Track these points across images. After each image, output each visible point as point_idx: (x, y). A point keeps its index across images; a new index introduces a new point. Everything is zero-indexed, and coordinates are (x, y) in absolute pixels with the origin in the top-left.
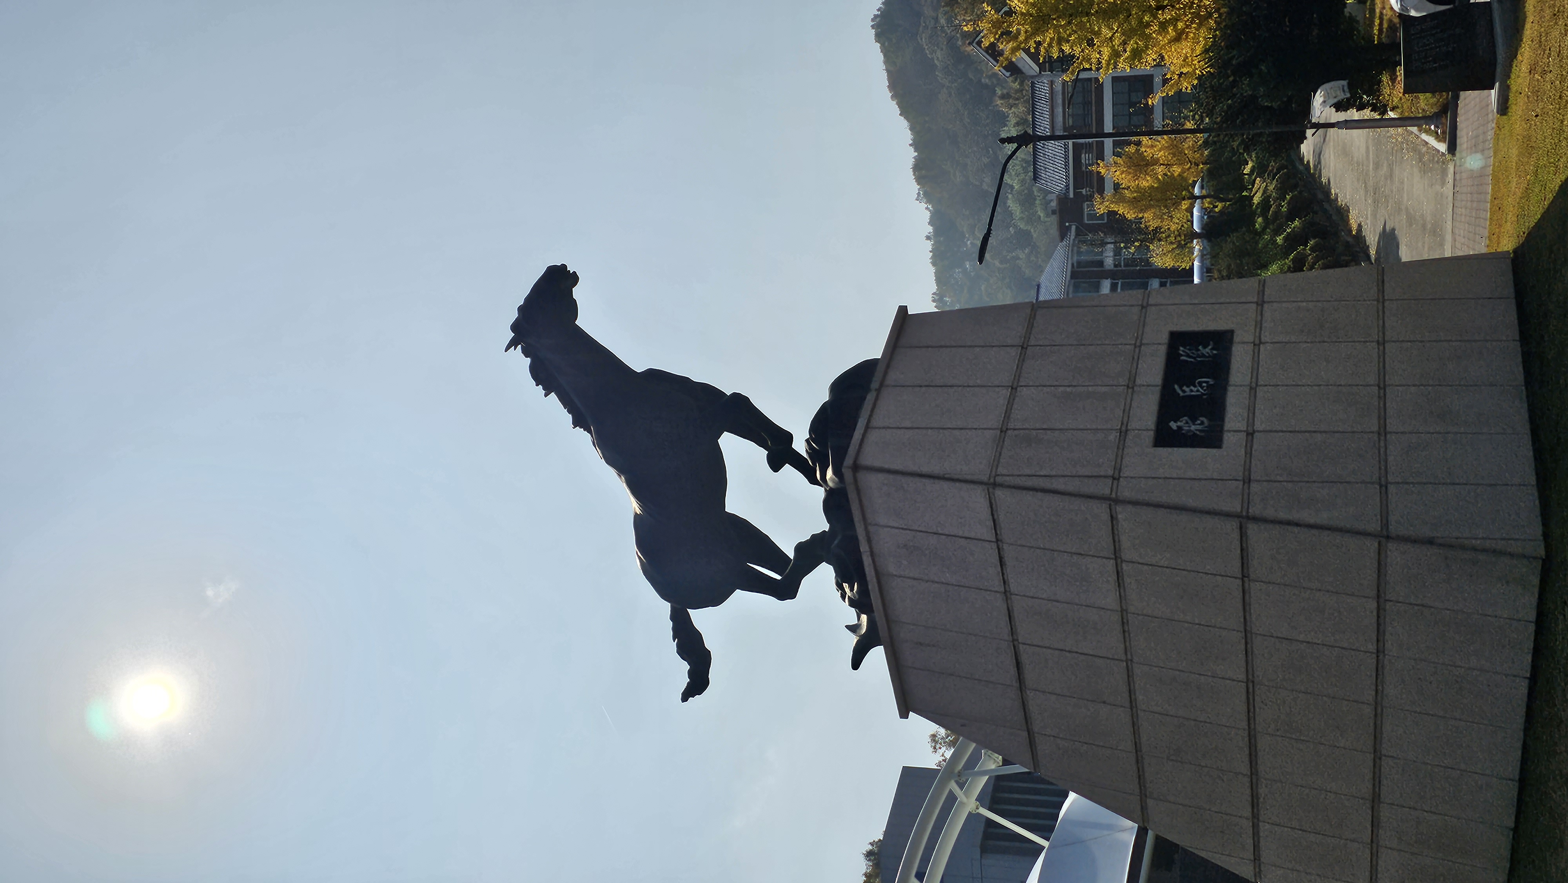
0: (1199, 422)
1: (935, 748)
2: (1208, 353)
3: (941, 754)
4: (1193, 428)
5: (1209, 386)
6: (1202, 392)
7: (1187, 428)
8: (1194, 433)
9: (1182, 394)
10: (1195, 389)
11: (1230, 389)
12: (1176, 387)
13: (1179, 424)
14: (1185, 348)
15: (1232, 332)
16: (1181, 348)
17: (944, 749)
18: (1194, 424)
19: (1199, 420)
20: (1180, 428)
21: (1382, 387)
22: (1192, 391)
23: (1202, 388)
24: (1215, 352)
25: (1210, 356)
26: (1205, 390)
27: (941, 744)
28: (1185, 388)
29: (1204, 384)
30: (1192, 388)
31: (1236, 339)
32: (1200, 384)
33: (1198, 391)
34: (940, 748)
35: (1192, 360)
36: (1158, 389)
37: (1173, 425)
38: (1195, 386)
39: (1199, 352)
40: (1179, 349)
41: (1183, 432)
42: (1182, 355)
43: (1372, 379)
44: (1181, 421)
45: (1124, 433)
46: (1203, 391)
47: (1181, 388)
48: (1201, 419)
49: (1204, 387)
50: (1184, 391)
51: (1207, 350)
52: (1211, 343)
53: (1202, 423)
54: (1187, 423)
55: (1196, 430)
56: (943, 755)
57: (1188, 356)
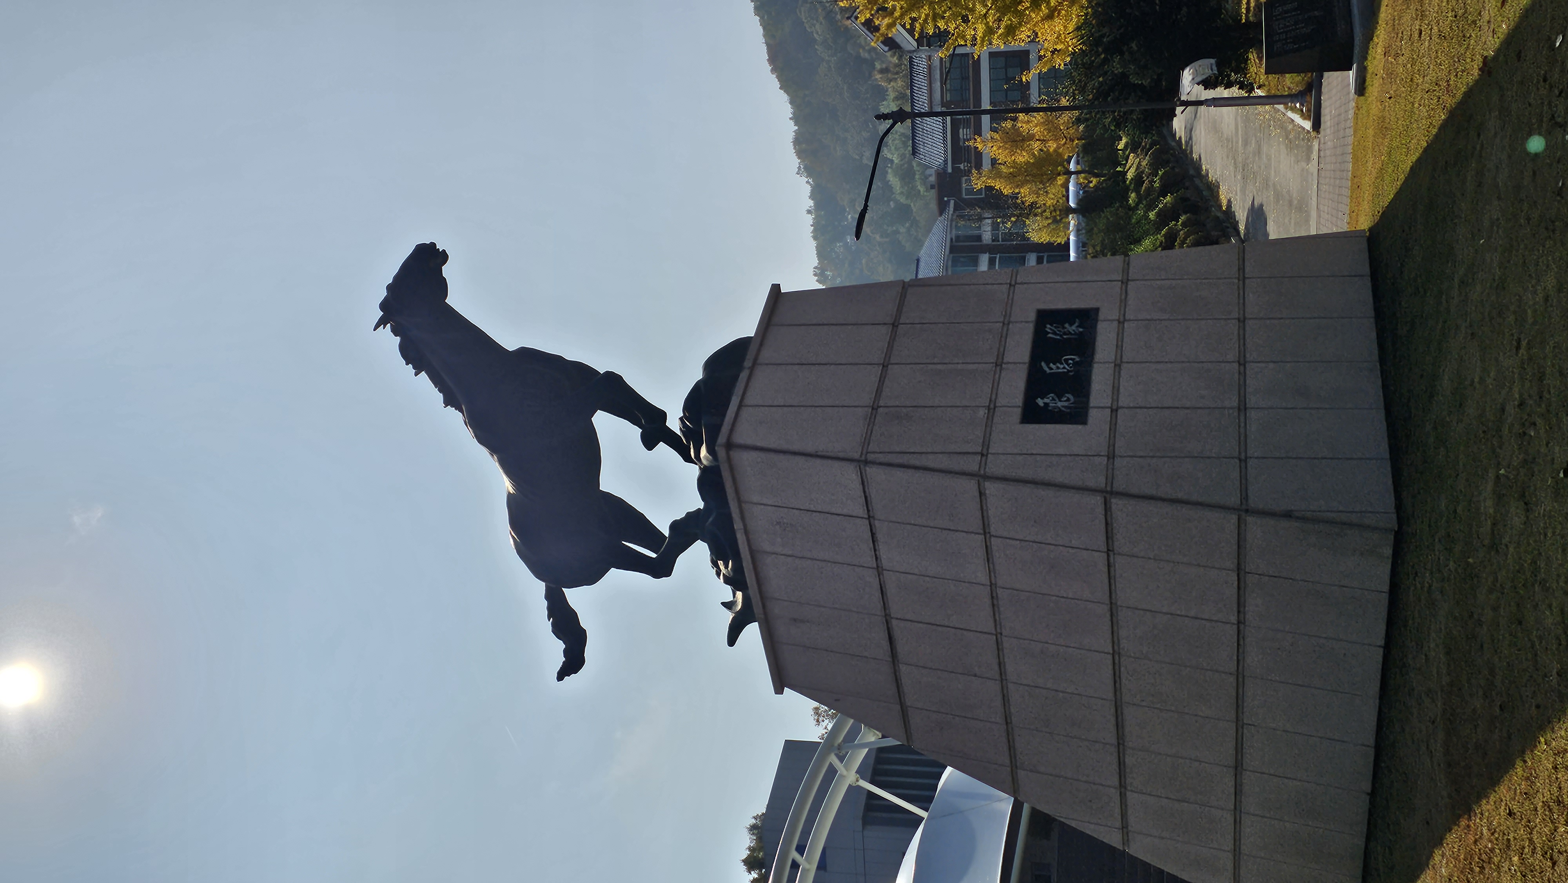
0: (1065, 399)
1: (818, 721)
2: (1074, 331)
3: (824, 727)
4: (1060, 404)
5: (1076, 364)
6: (1068, 370)
7: (1054, 405)
8: (1060, 410)
9: (1048, 371)
10: (1062, 366)
11: (1095, 366)
12: (1043, 364)
13: (1046, 400)
14: (1052, 325)
15: (1097, 310)
16: (1048, 326)
17: (827, 721)
18: (1061, 401)
19: (1066, 397)
20: (1046, 404)
21: (1242, 363)
22: (1058, 368)
23: (1068, 365)
24: (1081, 330)
25: (1075, 334)
26: (1071, 367)
27: (824, 717)
28: (1051, 365)
29: (1070, 361)
30: (1059, 365)
31: (1101, 316)
32: (1066, 361)
33: (1064, 368)
34: (823, 721)
35: (1058, 337)
36: (1026, 366)
37: (1040, 402)
38: (1062, 364)
39: (1066, 330)
40: (1046, 327)
41: (1050, 408)
42: (1049, 333)
43: (1232, 356)
44: (1048, 398)
45: (992, 408)
46: (1068, 368)
47: (1048, 365)
48: (1067, 395)
49: (1070, 364)
50: (1051, 369)
51: (1074, 327)
52: (1077, 320)
53: (1068, 400)
54: (1053, 399)
55: (1063, 406)
56: (826, 728)
57: (1054, 333)
